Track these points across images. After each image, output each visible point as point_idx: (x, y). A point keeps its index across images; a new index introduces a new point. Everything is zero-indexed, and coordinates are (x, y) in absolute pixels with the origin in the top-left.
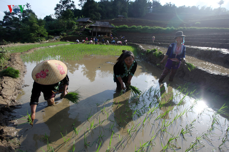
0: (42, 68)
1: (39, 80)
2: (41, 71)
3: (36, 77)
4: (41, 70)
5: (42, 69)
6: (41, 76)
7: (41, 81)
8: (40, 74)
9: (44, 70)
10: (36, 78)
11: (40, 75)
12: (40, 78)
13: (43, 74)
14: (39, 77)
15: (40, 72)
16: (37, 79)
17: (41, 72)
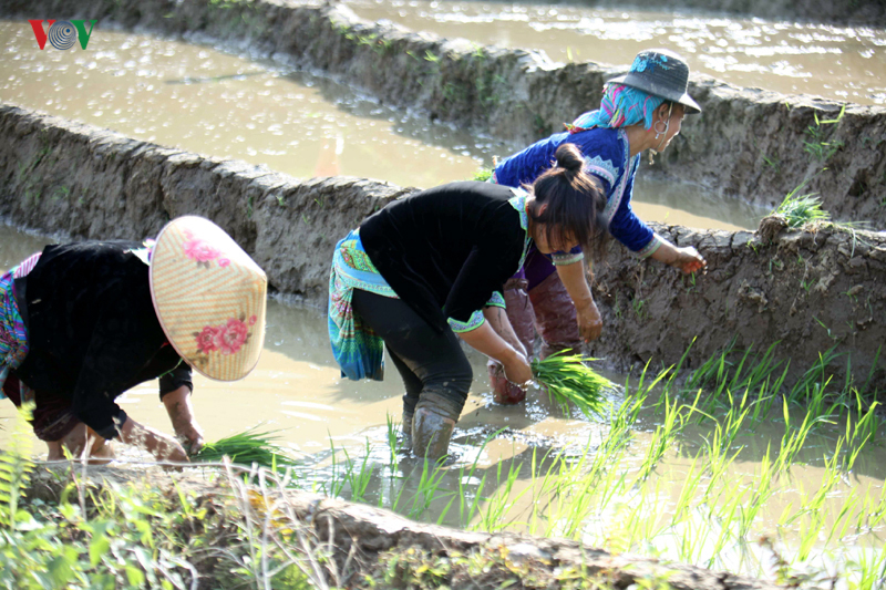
0: (237, 308)
1: (211, 360)
2: (229, 318)
3: (196, 344)
4: (232, 315)
5: (239, 312)
6: (224, 344)
7: (217, 366)
8: (224, 331)
9: (242, 319)
10: (199, 351)
11: (222, 339)
12: (216, 352)
13: (233, 336)
14: (212, 347)
15: (225, 322)
16: (203, 354)
17: (229, 326)
